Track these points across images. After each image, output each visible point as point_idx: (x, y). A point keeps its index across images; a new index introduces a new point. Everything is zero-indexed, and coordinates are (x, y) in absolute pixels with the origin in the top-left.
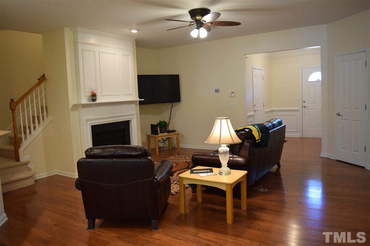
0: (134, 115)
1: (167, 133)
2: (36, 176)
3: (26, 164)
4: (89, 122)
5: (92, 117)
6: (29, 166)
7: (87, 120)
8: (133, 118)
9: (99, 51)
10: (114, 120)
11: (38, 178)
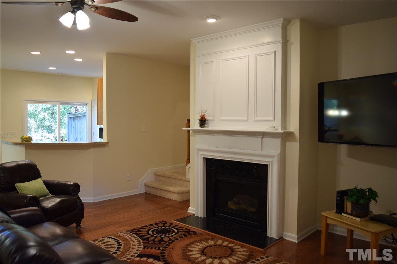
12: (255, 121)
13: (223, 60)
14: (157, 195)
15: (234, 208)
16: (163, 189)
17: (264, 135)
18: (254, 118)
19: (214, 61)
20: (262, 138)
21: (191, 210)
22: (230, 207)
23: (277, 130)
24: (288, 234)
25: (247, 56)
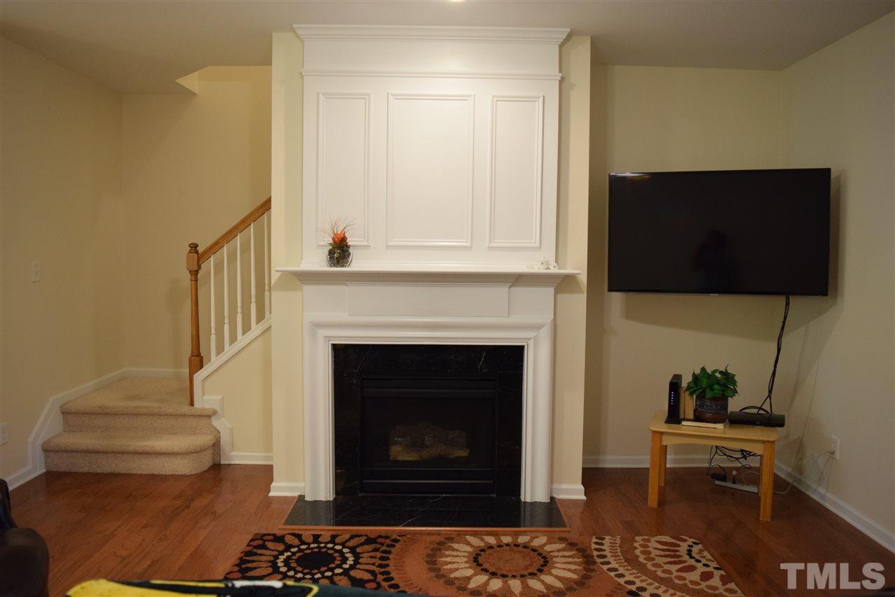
0: (537, 327)
1: (720, 426)
2: (233, 454)
3: (208, 415)
4: (323, 333)
5: (343, 317)
6: (216, 422)
7: (317, 325)
8: (532, 340)
9: (388, 94)
10: (438, 338)
11: (237, 462)
12: (490, 248)
13: (398, 97)
14: (99, 471)
15: (411, 459)
16: (131, 449)
17: (517, 280)
18: (490, 242)
19: (369, 95)
20: (511, 286)
21: (281, 489)
22: (400, 458)
23: (548, 268)
24: (564, 486)
25: (469, 96)
